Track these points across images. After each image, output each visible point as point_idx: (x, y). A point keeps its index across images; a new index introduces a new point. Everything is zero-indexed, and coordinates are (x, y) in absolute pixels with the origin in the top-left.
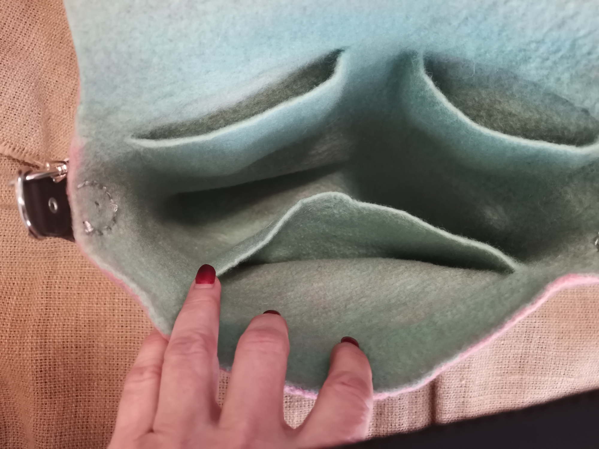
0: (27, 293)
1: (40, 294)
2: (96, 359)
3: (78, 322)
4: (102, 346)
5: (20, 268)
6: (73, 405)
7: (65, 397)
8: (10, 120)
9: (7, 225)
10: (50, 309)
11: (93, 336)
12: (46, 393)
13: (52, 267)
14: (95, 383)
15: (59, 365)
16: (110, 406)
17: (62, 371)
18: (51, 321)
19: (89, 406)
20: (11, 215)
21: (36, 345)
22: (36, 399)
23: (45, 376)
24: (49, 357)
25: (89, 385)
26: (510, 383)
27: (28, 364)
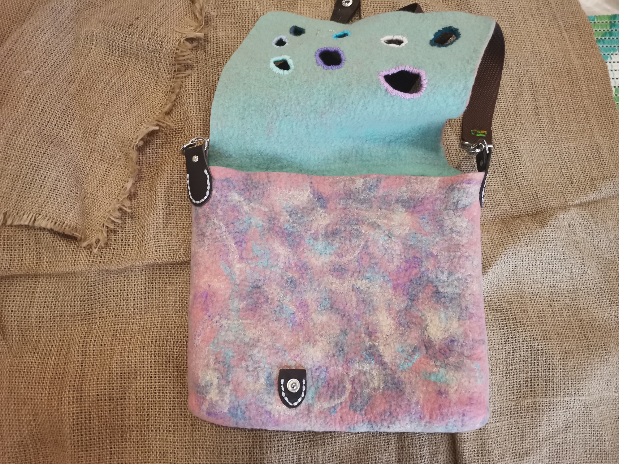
0: (65, 353)
1: (77, 352)
2: (128, 411)
3: (111, 375)
4: (134, 397)
5: (58, 331)
6: (108, 458)
7: (100, 450)
8: (52, 199)
9: (47, 293)
10: (85, 365)
11: (125, 388)
12: (82, 446)
13: (88, 328)
14: (128, 435)
15: (94, 417)
16: (142, 457)
17: (97, 424)
18: (86, 377)
19: (122, 458)
20: (52, 283)
21: (73, 399)
22: (73, 453)
23: (81, 429)
24: (85, 410)
25: (122, 437)
26: (524, 407)
27: (66, 418)
